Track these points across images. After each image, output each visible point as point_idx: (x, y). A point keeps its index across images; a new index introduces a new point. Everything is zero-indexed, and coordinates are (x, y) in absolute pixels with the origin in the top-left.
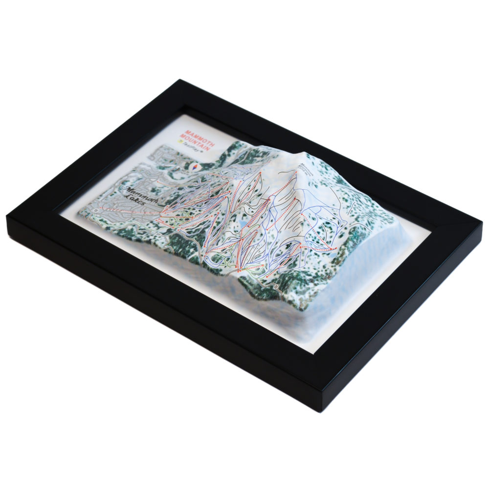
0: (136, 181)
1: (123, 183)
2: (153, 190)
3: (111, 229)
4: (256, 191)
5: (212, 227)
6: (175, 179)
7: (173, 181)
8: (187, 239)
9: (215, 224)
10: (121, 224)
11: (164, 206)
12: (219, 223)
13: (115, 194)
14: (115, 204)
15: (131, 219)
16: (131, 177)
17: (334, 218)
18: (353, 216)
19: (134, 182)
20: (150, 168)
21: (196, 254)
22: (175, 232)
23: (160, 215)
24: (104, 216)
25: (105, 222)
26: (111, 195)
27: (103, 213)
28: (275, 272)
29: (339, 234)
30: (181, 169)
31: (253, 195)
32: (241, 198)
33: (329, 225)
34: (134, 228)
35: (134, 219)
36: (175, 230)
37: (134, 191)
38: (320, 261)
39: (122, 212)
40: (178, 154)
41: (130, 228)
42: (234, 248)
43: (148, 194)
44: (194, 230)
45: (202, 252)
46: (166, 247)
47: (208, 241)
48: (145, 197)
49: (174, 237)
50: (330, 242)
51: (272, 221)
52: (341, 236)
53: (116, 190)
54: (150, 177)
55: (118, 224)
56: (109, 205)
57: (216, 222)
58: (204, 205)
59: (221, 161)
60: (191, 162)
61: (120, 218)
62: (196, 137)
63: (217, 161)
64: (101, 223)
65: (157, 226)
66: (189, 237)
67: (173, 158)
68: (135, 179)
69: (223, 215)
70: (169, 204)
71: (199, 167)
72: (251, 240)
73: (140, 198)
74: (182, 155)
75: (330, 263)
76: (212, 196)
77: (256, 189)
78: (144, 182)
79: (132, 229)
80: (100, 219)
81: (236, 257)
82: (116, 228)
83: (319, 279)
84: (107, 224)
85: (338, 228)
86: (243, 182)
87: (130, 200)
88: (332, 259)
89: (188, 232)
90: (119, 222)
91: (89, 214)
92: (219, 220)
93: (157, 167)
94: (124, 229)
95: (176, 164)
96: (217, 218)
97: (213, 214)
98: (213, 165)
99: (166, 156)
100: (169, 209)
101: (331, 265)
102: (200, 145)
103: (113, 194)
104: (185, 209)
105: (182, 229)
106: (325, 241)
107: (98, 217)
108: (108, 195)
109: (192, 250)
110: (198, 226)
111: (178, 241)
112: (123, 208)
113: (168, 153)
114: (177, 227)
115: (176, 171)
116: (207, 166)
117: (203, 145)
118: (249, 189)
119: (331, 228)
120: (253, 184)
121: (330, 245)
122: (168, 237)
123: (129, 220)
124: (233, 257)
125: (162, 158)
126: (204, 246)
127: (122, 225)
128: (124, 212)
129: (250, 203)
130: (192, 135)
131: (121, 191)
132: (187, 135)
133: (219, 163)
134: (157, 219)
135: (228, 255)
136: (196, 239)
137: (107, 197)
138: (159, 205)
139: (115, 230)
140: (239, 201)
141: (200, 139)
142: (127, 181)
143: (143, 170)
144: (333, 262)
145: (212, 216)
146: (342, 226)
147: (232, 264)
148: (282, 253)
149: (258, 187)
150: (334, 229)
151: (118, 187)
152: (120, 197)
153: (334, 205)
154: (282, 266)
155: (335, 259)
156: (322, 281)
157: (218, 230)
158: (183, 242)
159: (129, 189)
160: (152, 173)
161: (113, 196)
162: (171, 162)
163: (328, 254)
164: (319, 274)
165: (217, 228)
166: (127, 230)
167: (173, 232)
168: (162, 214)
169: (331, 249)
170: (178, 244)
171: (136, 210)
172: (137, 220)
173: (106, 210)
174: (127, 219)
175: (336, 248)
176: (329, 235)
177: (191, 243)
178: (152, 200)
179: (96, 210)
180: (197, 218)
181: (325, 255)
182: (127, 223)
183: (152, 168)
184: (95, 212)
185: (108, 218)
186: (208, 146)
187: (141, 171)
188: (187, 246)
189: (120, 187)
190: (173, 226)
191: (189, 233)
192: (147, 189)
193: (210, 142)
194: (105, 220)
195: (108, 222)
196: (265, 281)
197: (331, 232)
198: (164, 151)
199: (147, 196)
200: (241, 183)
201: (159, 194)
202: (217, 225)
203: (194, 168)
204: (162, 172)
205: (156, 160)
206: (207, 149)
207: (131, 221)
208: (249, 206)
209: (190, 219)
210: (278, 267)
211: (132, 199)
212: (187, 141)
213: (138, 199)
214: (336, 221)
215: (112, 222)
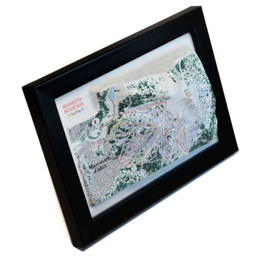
0: (86, 160)
1: (85, 168)
2: (98, 155)
3: (113, 193)
4: (171, 119)
5: (160, 148)
6: (96, 138)
7: (97, 139)
8: (153, 162)
9: (160, 146)
10: (113, 186)
11: (117, 157)
12: (160, 144)
13: (90, 177)
14: (98, 182)
15: (113, 179)
16: (82, 161)
17: (199, 92)
18: (204, 83)
19: (86, 161)
20: (81, 146)
21: (162, 163)
22: (142, 165)
23: (121, 163)
24: (104, 192)
25: (108, 194)
26: (90, 180)
27: (102, 192)
28: (197, 135)
29: (206, 95)
30: (88, 128)
31: (171, 122)
32: (166, 128)
33: (200, 96)
34: (120, 181)
35: (113, 177)
36: (141, 163)
37: (93, 165)
38: (208, 113)
39: (105, 180)
40: (81, 124)
41: (118, 183)
42: (177, 146)
43: (99, 159)
44: (151, 156)
45: (164, 160)
46: (148, 174)
47: (162, 154)
48: (101, 162)
49: (145, 168)
50: (205, 101)
51: (188, 123)
52: (207, 95)
53: (88, 175)
54: (87, 151)
55: (112, 188)
56: (97, 185)
57: (159, 144)
58: (146, 144)
59: (102, 106)
60: (91, 121)
61: (108, 184)
62: (70, 105)
63: (100, 108)
64: (107, 196)
65: (127, 169)
66: (152, 160)
67: (81, 129)
68: (84, 160)
69: (159, 139)
70: (120, 155)
71: (97, 120)
72: (184, 138)
73: (100, 165)
74: (83, 123)
75: (211, 109)
76: (149, 138)
77: (170, 119)
78: (89, 156)
79: (120, 182)
80: (105, 195)
81: (181, 148)
82: (114, 190)
83: (213, 119)
84: (110, 193)
85: (203, 93)
86: (162, 121)
87: (99, 172)
88: (211, 107)
89: (148, 159)
90: (111, 186)
91: (99, 200)
92: (160, 142)
93: (81, 142)
94: (118, 186)
95: (84, 129)
96: (158, 143)
97: (154, 143)
98: (101, 111)
99: (77, 132)
100: (123, 157)
101: (212, 109)
102: (77, 106)
103: (90, 178)
104: (135, 152)
105: (144, 160)
106: (204, 104)
107: (104, 196)
108: (89, 182)
109: (160, 164)
110: (151, 153)
111: (149, 167)
112: (103, 179)
113: (77, 129)
114: (139, 162)
115: (88, 133)
116: (100, 115)
117: (78, 105)
118: (167, 121)
119: (201, 97)
120: (166, 118)
121: (206, 103)
122: (143, 170)
123: (113, 180)
124: (180, 149)
125: (77, 135)
126: (163, 157)
127: (115, 186)
128: (106, 179)
129: (173, 126)
130: (67, 106)
131: (89, 172)
132: (66, 109)
133: (102, 107)
134: (122, 166)
135: (176, 150)
136: (158, 159)
137: (90, 183)
138: (113, 159)
139: (116, 191)
140: (165, 129)
141: (73, 103)
142: (84, 166)
143: (81, 151)
144: (212, 108)
145: (154, 144)
146: (204, 91)
147: (181, 152)
148: (194, 127)
149: (170, 116)
150: (203, 95)
151: (86, 173)
152: (93, 175)
153: (196, 87)
154: (197, 130)
155: (212, 106)
156: (215, 119)
157: (163, 146)
158: (151, 165)
159: (91, 167)
160: (84, 147)
161: (91, 179)
162: (81, 131)
163: (208, 106)
164: (211, 117)
165: (162, 146)
166: (119, 185)
167: (141, 165)
168: (122, 161)
169: (208, 104)
170: (151, 168)
171: (107, 173)
172: (115, 176)
173: (100, 189)
174: (111, 180)
175: (209, 102)
176: (203, 100)
177: (157, 163)
178: (106, 160)
179: (98, 194)
180: (147, 150)
181: (208, 108)
182: (114, 182)
183: (81, 145)
184: (99, 196)
185: (106, 191)
186: (80, 102)
187: (80, 153)
188: (157, 165)
189: (87, 172)
190: (137, 163)
191: (150, 158)
192: (95, 157)
193: (77, 99)
194: (106, 193)
195: (109, 192)
196: (195, 142)
197: (203, 98)
198: (74, 131)
199: (101, 161)
200: (162, 122)
201: (103, 153)
202: (161, 145)
203: (95, 122)
204: (87, 141)
205: (76, 139)
206: (82, 104)
207: (114, 180)
208: (174, 127)
209: (144, 153)
210: (196, 132)
211: (99, 170)
212: (71, 112)
213: (101, 167)
214: (201, 92)
215: (110, 190)
